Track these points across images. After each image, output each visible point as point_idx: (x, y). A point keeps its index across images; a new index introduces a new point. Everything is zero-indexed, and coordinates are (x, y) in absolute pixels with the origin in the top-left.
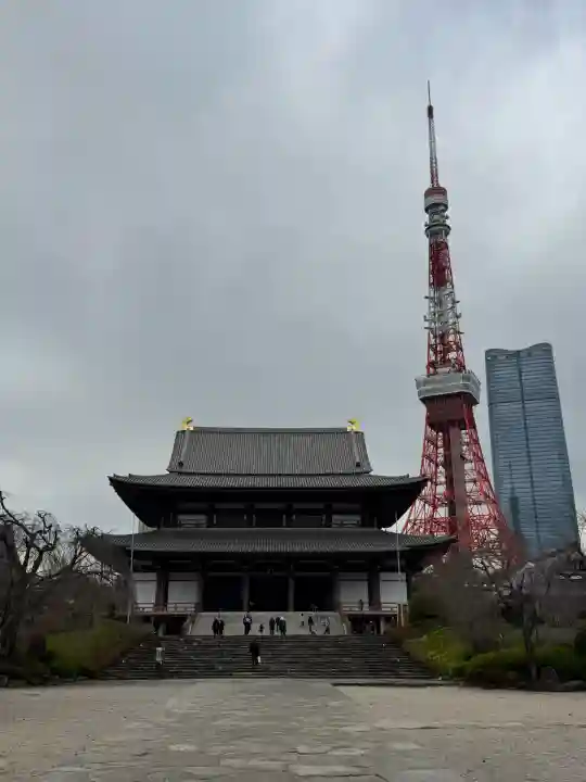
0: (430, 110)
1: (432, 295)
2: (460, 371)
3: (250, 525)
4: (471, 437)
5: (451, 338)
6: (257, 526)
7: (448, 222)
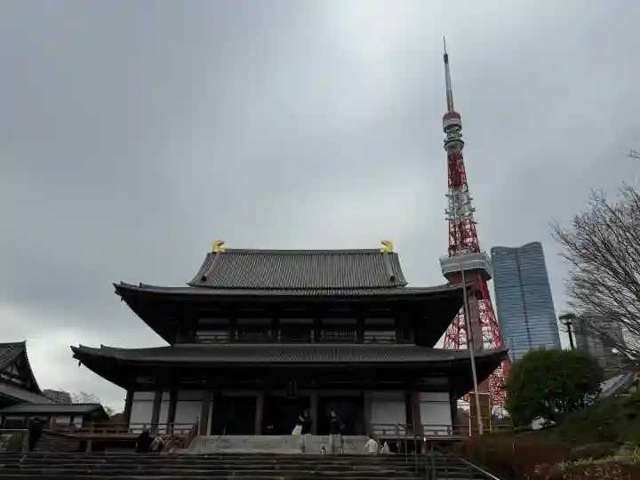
0: (446, 57)
1: (451, 194)
2: (475, 251)
3: (275, 341)
4: (487, 305)
5: (468, 226)
6: (282, 342)
7: (462, 139)
